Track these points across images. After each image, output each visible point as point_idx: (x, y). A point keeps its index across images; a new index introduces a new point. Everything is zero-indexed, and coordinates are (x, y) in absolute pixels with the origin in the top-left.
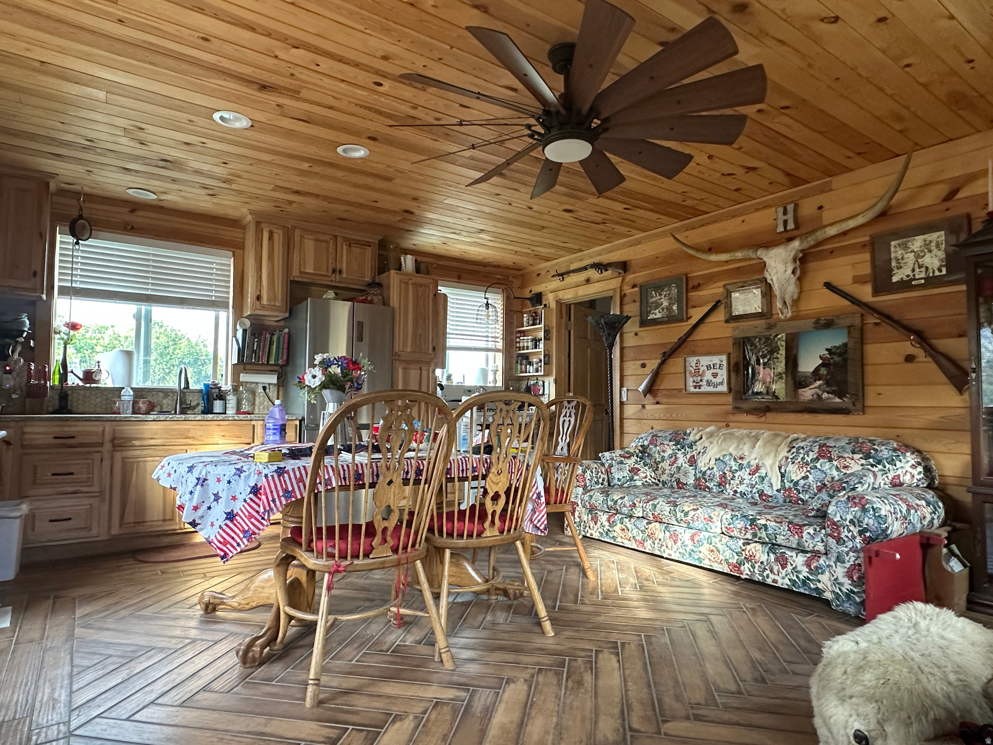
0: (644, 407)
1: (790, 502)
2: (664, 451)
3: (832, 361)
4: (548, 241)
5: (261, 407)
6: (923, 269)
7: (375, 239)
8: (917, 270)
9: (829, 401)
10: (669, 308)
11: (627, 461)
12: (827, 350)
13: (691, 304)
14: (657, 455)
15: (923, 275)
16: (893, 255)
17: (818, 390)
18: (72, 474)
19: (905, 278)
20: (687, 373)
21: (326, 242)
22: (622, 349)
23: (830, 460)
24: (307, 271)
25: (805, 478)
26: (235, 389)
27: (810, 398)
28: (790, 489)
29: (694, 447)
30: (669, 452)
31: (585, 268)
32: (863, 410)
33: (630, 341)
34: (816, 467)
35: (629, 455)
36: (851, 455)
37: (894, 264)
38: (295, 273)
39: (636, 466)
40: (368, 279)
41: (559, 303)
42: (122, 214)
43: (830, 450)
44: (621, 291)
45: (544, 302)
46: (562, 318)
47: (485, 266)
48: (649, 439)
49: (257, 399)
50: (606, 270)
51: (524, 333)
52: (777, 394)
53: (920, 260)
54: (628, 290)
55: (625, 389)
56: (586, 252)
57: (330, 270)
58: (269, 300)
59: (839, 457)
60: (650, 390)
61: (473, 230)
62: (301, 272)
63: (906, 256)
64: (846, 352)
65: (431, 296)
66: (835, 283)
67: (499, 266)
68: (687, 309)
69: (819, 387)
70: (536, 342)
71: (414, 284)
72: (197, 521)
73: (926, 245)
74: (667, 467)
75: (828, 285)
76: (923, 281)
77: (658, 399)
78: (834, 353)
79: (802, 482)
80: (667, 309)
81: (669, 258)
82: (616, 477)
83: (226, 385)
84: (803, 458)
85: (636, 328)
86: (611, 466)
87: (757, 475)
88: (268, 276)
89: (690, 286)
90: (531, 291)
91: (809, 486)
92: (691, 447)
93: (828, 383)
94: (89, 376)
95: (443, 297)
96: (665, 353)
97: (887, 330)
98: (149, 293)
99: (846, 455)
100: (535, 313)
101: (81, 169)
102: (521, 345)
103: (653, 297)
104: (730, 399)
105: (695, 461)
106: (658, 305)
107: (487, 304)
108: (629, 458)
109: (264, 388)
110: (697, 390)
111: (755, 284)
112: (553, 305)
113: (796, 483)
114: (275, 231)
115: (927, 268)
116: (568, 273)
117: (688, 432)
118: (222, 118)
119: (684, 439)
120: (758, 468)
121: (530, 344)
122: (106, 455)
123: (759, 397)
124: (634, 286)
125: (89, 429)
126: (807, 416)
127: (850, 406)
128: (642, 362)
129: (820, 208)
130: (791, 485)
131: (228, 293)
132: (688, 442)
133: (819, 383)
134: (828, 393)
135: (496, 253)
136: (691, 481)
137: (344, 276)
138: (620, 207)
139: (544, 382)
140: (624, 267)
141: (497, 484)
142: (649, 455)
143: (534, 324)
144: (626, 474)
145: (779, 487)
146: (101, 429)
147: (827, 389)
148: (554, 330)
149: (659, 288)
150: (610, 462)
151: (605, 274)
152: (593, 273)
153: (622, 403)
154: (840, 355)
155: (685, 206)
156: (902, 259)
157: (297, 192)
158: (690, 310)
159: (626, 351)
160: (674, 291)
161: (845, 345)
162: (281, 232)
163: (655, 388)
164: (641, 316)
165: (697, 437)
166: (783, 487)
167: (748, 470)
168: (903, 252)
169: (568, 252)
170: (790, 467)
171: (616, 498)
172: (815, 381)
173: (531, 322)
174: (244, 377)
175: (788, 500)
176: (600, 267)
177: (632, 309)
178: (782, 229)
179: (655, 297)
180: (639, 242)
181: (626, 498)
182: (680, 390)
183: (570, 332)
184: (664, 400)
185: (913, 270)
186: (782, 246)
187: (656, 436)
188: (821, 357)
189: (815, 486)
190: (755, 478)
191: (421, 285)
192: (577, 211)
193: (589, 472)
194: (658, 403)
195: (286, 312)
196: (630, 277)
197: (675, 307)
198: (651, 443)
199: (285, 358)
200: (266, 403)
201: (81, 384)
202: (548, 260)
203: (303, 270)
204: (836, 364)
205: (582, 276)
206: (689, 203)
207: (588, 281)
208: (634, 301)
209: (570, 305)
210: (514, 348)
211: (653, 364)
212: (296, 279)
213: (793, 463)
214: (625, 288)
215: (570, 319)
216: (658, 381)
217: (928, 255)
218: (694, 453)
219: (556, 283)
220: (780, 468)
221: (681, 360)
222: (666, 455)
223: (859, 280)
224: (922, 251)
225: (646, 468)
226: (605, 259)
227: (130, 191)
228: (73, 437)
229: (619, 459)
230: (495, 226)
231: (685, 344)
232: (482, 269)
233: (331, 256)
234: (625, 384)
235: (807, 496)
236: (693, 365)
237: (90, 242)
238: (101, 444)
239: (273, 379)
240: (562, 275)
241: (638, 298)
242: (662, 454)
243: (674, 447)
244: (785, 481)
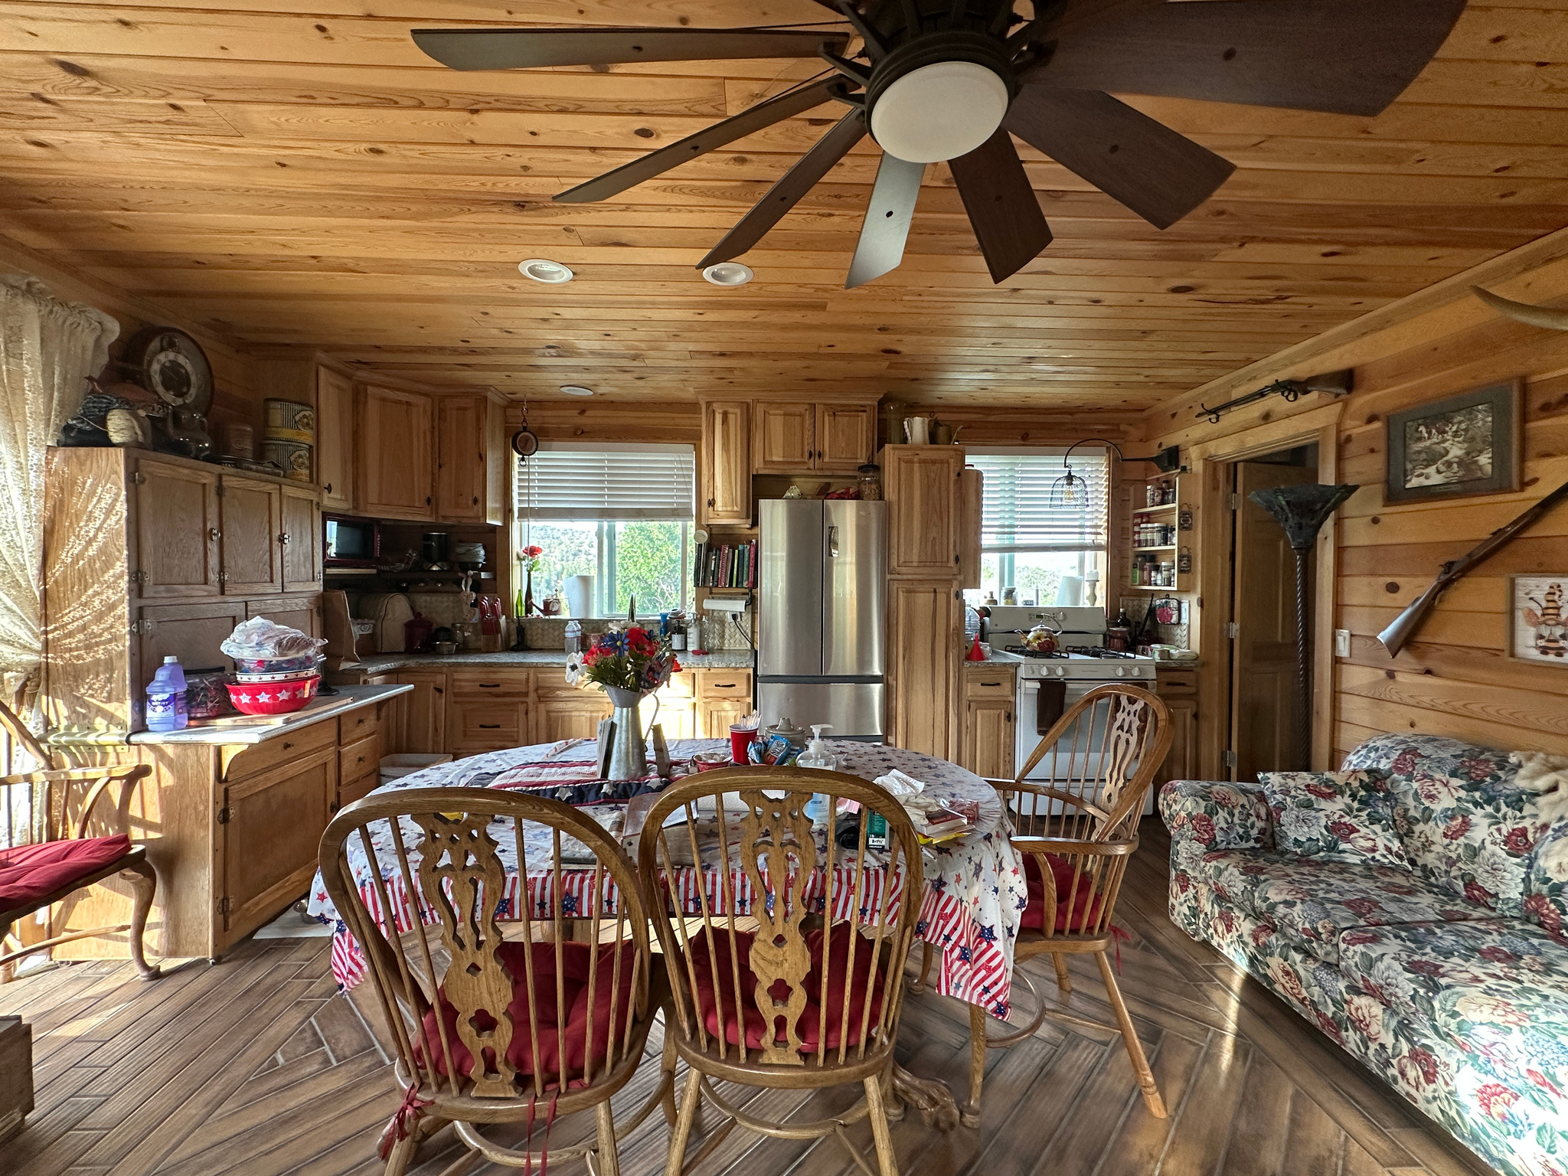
0: (1391, 675)
2: (1431, 797)
4: (1170, 355)
5: (732, 641)
7: (871, 400)
10: (1467, 463)
11: (1323, 804)
13: (1534, 448)
14: (1411, 802)
18: (498, 726)
20: (1520, 616)
21: (800, 415)
22: (1340, 550)
24: (775, 459)
26: (698, 620)
29: (1528, 809)
30: (1446, 801)
31: (1261, 394)
33: (1359, 534)
35: (1332, 791)
38: (758, 466)
39: (1346, 819)
40: (862, 460)
41: (1211, 463)
42: (572, 418)
44: (1339, 432)
45: (1183, 463)
46: (1216, 488)
47: (1071, 414)
48: (1395, 756)
49: (727, 631)
50: (1306, 392)
51: (1149, 517)
54: (1356, 428)
55: (1345, 632)
56: (1263, 362)
57: (807, 455)
58: (725, 505)
60: (1408, 640)
61: (1013, 361)
62: (765, 462)
65: (953, 476)
67: (1099, 410)
68: (1523, 459)
70: (1166, 532)
71: (920, 462)
74: (1437, 837)
77: (1429, 664)
80: (1461, 462)
81: (1475, 345)
82: (1292, 835)
83: (690, 612)
85: (1377, 509)
86: (1281, 807)
88: (723, 470)
89: (1536, 402)
90: (1160, 445)
92: (1517, 802)
94: (547, 608)
95: (974, 476)
96: (1449, 566)
98: (606, 506)
100: (1166, 482)
101: (502, 375)
102: (1142, 537)
103: (1420, 439)
105: (1529, 847)
106: (1432, 458)
107: (1070, 478)
108: (1329, 797)
109: (734, 617)
110: (1551, 657)
112: (1197, 466)
114: (730, 410)
116: (1228, 406)
117: (1513, 759)
118: (532, 270)
119: (1496, 779)
121: (1157, 537)
122: (531, 706)
124: (1371, 419)
125: (512, 676)
128: (1389, 580)
131: (690, 497)
132: (1508, 789)
135: (1080, 390)
136: (1513, 891)
137: (827, 459)
138: (1310, 255)
139: (1180, 603)
140: (1347, 381)
142: (1389, 796)
143: (1163, 502)
144: (1315, 835)
146: (524, 676)
148: (1200, 511)
149: (1437, 415)
150: (1279, 797)
151: (1304, 400)
152: (1276, 402)
153: (1337, 661)
155: (1515, 208)
157: (722, 354)
158: (1530, 464)
159: (1348, 557)
160: (1483, 420)
162: (738, 411)
163: (1422, 638)
164: (1387, 482)
165: (1542, 783)
169: (1223, 367)
171: (1274, 896)
173: (1157, 499)
174: (708, 604)
176: (1293, 387)
177: (1365, 468)
179: (1427, 440)
180: (1385, 322)
181: (1299, 907)
182: (1495, 653)
183: (1234, 512)
184: (1445, 669)
187: (1414, 752)
191: (934, 462)
192: (1201, 287)
193: (1222, 814)
194: (1428, 672)
195: (748, 518)
196: (1361, 401)
197: (1484, 460)
198: (1397, 767)
199: (751, 579)
200: (737, 636)
201: (541, 615)
202: (1188, 387)
203: (768, 458)
205: (1256, 409)
206: (1525, 196)
207: (1267, 417)
208: (1372, 451)
209: (1235, 464)
210: (1130, 542)
211: (1418, 587)
212: (760, 472)
214: (1349, 423)
215: (1235, 491)
216: (1432, 625)
218: (1527, 823)
219: (1203, 428)
221: (1502, 583)
222: (1437, 807)
225: (1377, 828)
226: (1301, 370)
227: (564, 389)
228: (498, 686)
229: (1302, 795)
230: (1049, 347)
231: (1513, 546)
232: (1067, 418)
233: (807, 434)
234: (1347, 620)
236: (1540, 595)
237: (537, 455)
238: (526, 694)
239: (739, 606)
240: (1215, 411)
241: (1381, 445)
242: (1427, 803)
243: (1463, 794)
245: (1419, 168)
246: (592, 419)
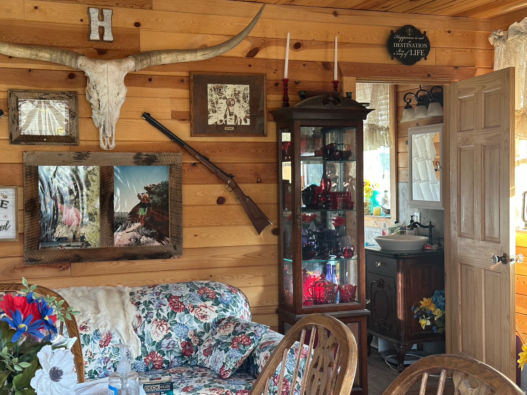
1: (154, 367)
3: (151, 201)
6: (233, 117)
8: (228, 117)
9: (148, 245)
12: (146, 188)
15: (232, 123)
16: (209, 97)
17: (135, 233)
19: (219, 123)
23: (187, 312)
25: (168, 336)
27: (127, 242)
28: (153, 352)
34: (176, 322)
36: (203, 304)
37: (210, 107)
43: (180, 300)
52: (87, 239)
53: (230, 108)
59: (193, 307)
63: (220, 101)
64: (166, 192)
66: (155, 115)
69: (138, 230)
73: (235, 95)
75: (147, 117)
76: (233, 128)
78: (153, 193)
79: (165, 342)
84: (158, 315)
87: (110, 344)
91: (174, 345)
93: (146, 225)
97: (200, 170)
99: (199, 304)
104: (18, 249)
111: (61, 98)
113: (159, 345)
115: (236, 117)
120: (109, 337)
123: (64, 244)
126: (122, 264)
127: (172, 250)
129: (137, 25)
130: (154, 348)
133: (137, 225)
134: (147, 236)
145: (140, 354)
147: (146, 232)
154: (159, 195)
156: (217, 102)
161: (165, 185)
166: (145, 352)
167: (98, 342)
168: (218, 97)
170: (148, 328)
172: (132, 222)
175: (150, 366)
178: (97, 37)
185: (225, 117)
186: (114, 63)
188: (139, 196)
189: (179, 343)
190: (109, 350)
204: (155, 205)
213: (149, 322)
217: (237, 104)
220: (136, 330)
223: (176, 116)
224: (233, 100)
235: (172, 357)
244: (146, 345)
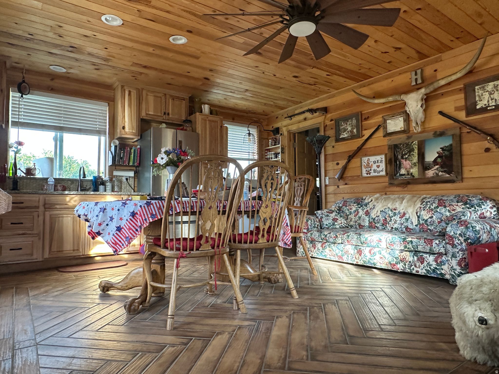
0: (338, 187)
1: (423, 231)
2: (351, 209)
3: (444, 154)
4: (283, 97)
5: (125, 190)
6: (494, 101)
7: (187, 96)
8: (490, 101)
9: (443, 176)
10: (352, 132)
11: (331, 215)
12: (441, 148)
13: (364, 128)
14: (347, 211)
15: (494, 104)
16: (477, 94)
17: (436, 171)
18: (22, 223)
19: (484, 106)
20: (363, 166)
21: (160, 97)
22: (325, 155)
23: (445, 207)
24: (150, 113)
25: (432, 217)
26: (111, 180)
27: (432, 175)
28: (423, 224)
29: (368, 206)
30: (354, 209)
31: (304, 112)
32: (462, 180)
33: (330, 150)
34: (437, 211)
35: (332, 212)
36: (456, 204)
37: (477, 99)
38: (143, 114)
39: (336, 217)
40: (184, 118)
41: (289, 132)
42: (47, 81)
43: (445, 201)
44: (324, 124)
45: (280, 133)
46: (290, 141)
47: (247, 113)
48: (342, 203)
49: (123, 185)
50: (316, 112)
51: (269, 150)
52: (413, 174)
53: (492, 96)
54: (328, 123)
55: (327, 178)
56: (303, 103)
57: (163, 113)
58: (129, 129)
59: (450, 205)
60: (341, 177)
61: (242, 90)
62: (147, 114)
63: (484, 94)
64: (451, 149)
65: (219, 127)
66: (445, 111)
67: (254, 113)
68: (362, 131)
69: (437, 169)
70: (276, 155)
71: (209, 120)
72: (101, 232)
73: (495, 87)
74: (353, 217)
75: (441, 113)
76: (494, 107)
77: (347, 182)
78: (445, 150)
79: (429, 220)
80: (350, 131)
81: (352, 103)
82: (325, 223)
83: (105, 177)
84: (430, 207)
85: (333, 144)
86: (322, 218)
87: (404, 218)
88: (129, 115)
89: (363, 118)
90: (273, 127)
91: (434, 222)
92: (366, 205)
93: (442, 167)
94: (29, 171)
95: (225, 128)
96: (350, 156)
97: (474, 134)
98: (62, 125)
99: (453, 204)
100: (275, 139)
101: (24, 53)
102: (268, 157)
103: (342, 126)
104: (387, 179)
105: (369, 213)
106: (345, 130)
107: (249, 134)
108: (332, 213)
109: (127, 179)
110: (369, 175)
111: (400, 115)
112: (286, 133)
113: (426, 221)
114: (131, 90)
115: (496, 100)
116: (294, 115)
117: (364, 198)
118: (106, 19)
119: (362, 202)
120: (404, 214)
121: (273, 156)
122: (41, 213)
123: (404, 177)
124: (332, 120)
125: (30, 199)
126: (430, 186)
127: (455, 178)
128: (337, 162)
129: (436, 71)
130: (424, 222)
131: (106, 126)
132: (364, 203)
133: (437, 167)
134: (442, 172)
135: (254, 105)
136: (367, 224)
137: (171, 116)
138: (324, 74)
139: (281, 177)
140: (325, 110)
141: (265, 213)
142: (343, 212)
143: (275, 145)
144: (330, 222)
145: (417, 223)
146: (37, 199)
147: (441, 170)
148: (287, 148)
149: (346, 119)
150: (321, 215)
151: (315, 114)
152: (308, 115)
153: (326, 186)
154: (448, 151)
155: (360, 73)
156: (482, 95)
157: (145, 67)
158: (363, 132)
159: (328, 157)
160: (354, 121)
161: (451, 145)
162: (135, 91)
163: (344, 176)
164: (336, 136)
165: (370, 200)
166: (419, 223)
167: (399, 216)
168: (483, 92)
169: (294, 103)
170: (423, 212)
171: (326, 233)
172: (435, 166)
173: (273, 144)
174: (116, 173)
175: (422, 230)
176: (312, 111)
177: (331, 133)
178: (415, 84)
179: (343, 126)
180: (333, 96)
181: (332, 233)
182: (358, 176)
183: (295, 148)
184: (350, 182)
185: (488, 101)
186: (415, 92)
187: (346, 201)
188: (438, 153)
189: (437, 221)
190: (403, 220)
191: (213, 121)
192: (300, 77)
193: (310, 221)
194: (346, 184)
195: (139, 136)
196: (329, 116)
197: (355, 131)
198: (343, 205)
199: (138, 162)
200: (128, 188)
201: (24, 175)
202: (282, 108)
203: (147, 113)
204: (446, 156)
205: (302, 117)
206: (362, 71)
207: (305, 119)
208: (332, 129)
209: (295, 134)
210: (264, 159)
211: (342, 163)
212: (144, 118)
213: (424, 210)
214: (326, 121)
215: (295, 142)
216: (346, 172)
217: (496, 92)
218: (368, 209)
219: (287, 122)
220: (417, 213)
221: (359, 159)
222: (352, 211)
223: (458, 109)
224: (493, 91)
225: (342, 218)
226: (314, 106)
227: (51, 67)
228: (23, 203)
229: (326, 214)
230: (254, 87)
231: (361, 151)
232: (245, 114)
233: (163, 106)
234: (328, 175)
235: (433, 227)
236: (366, 161)
237: (29, 96)
238: (38, 207)
239: (132, 174)
240: (290, 117)
241: (334, 127)
242: (350, 210)
243: (357, 206)
244: (420, 220)
245: (348, 60)
246: (56, 84)
